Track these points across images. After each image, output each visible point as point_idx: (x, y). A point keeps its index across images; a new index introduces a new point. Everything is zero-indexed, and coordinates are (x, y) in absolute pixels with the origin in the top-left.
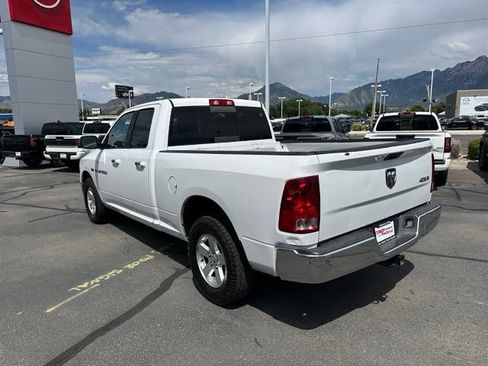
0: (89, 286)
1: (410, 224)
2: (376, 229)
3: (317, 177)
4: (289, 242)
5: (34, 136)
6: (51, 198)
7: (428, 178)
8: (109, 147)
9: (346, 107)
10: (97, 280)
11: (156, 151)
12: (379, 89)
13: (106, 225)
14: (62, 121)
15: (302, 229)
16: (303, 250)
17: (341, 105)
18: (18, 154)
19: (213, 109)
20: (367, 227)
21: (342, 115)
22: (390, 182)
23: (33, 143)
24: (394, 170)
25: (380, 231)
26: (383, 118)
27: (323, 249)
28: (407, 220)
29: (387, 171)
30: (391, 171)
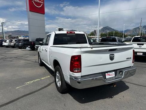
0: (30, 83)
1: (121, 73)
2: (106, 74)
3: (81, 55)
4: (72, 75)
5: (33, 42)
6: (33, 58)
7: (131, 58)
8: (43, 45)
9: (131, 34)
10: (32, 81)
11: (50, 46)
12: (142, 28)
13: (42, 67)
14: (41, 38)
15: (76, 71)
16: (76, 78)
17: (129, 33)
18: (29, 46)
19: (68, 34)
20: (102, 73)
21: (129, 37)
22: (112, 58)
23: (33, 44)
24: (114, 54)
25: (108, 75)
26: (135, 38)
27: (82, 78)
28: (120, 72)
29: (110, 55)
30: (112, 55)
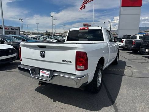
2: (41, 70)
20: (38, 68)
22: (43, 56)
29: (41, 52)
30: (43, 52)
